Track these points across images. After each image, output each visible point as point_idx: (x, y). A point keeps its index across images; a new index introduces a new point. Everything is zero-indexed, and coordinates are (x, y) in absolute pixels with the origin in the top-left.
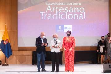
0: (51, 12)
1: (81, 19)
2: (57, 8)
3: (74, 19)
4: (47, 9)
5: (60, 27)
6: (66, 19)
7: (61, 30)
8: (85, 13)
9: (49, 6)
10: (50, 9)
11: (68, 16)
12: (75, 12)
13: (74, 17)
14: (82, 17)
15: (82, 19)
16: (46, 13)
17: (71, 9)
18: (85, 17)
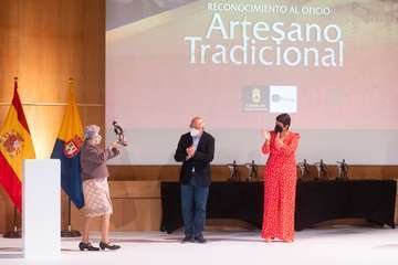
0: (226, 37)
1: (328, 65)
2: (245, 24)
3: (306, 63)
4: (212, 27)
5: (256, 93)
6: (278, 64)
7: (259, 104)
8: (341, 43)
9: (217, 15)
10: (222, 27)
11: (285, 55)
12: (308, 40)
13: (306, 58)
14: (331, 60)
15: (334, 64)
16: (206, 42)
17: (296, 28)
18: (341, 59)
